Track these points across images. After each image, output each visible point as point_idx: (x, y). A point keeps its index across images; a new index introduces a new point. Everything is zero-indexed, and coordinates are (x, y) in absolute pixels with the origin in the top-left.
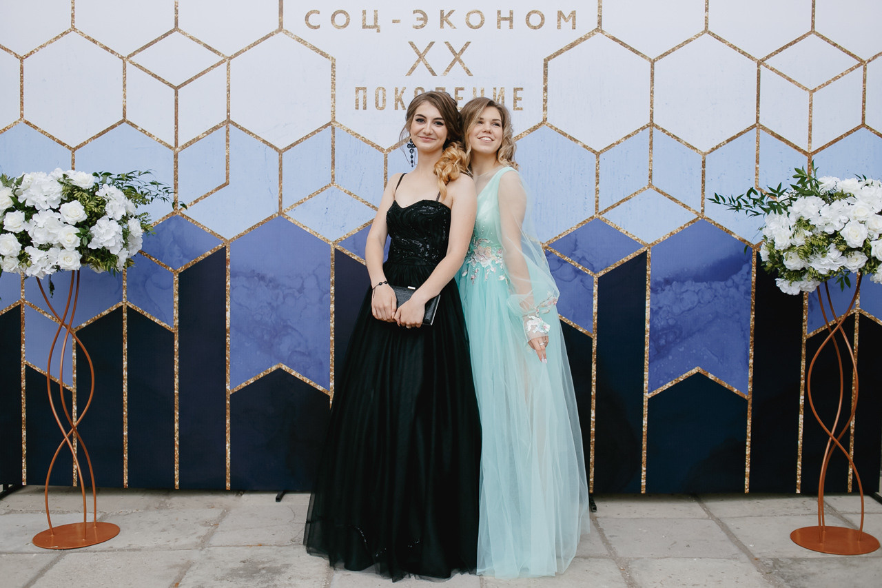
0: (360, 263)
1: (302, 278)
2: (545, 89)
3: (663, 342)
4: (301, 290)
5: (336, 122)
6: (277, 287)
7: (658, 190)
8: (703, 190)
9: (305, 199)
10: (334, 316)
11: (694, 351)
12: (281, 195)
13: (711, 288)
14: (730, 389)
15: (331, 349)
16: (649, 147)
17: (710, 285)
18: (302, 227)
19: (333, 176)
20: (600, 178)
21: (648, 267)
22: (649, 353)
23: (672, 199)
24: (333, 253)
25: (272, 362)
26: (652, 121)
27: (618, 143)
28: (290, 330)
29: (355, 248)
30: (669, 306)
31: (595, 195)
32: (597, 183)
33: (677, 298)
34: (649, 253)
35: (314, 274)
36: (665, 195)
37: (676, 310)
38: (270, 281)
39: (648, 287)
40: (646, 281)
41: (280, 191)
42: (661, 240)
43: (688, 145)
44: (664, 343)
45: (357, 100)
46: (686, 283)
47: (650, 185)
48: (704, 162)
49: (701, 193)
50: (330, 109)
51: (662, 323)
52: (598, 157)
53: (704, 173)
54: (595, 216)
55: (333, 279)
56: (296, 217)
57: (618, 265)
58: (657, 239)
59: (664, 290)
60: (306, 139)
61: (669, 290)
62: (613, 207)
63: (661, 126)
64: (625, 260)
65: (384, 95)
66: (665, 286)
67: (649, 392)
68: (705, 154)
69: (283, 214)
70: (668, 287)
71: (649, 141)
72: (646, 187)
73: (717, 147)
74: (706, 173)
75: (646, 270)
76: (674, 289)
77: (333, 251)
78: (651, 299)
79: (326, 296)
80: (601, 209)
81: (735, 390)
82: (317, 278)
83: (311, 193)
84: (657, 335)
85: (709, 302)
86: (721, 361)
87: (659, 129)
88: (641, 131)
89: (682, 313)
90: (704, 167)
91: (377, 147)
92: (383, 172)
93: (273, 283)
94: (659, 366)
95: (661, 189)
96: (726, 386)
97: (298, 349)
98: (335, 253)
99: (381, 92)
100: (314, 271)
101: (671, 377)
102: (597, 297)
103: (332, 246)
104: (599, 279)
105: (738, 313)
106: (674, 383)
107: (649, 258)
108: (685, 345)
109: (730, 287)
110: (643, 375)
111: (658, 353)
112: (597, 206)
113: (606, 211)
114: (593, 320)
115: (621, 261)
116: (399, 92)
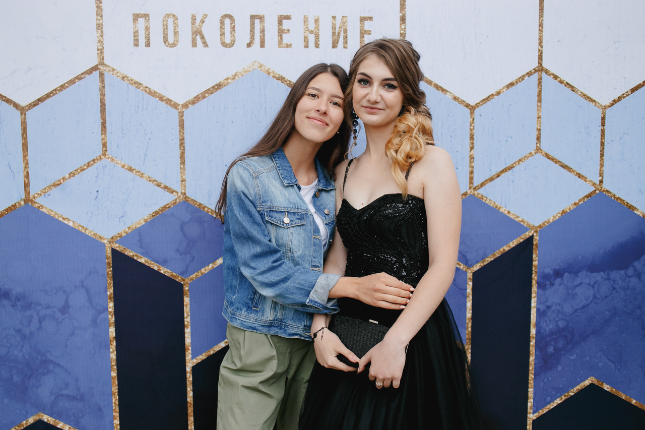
0: (149, 267)
1: (65, 292)
2: (403, 20)
3: (551, 349)
4: (65, 309)
5: (106, 66)
6: (28, 306)
7: (547, 156)
8: (602, 155)
9: (64, 179)
10: (115, 343)
11: (588, 358)
12: (28, 173)
13: (609, 279)
14: (628, 400)
15: (113, 389)
16: (536, 99)
17: (608, 275)
18: (61, 219)
19: (104, 145)
20: (475, 141)
21: (534, 256)
22: (535, 364)
23: (565, 167)
24: (110, 255)
25: (27, 413)
26: (540, 64)
27: (498, 93)
28: (51, 367)
29: (141, 247)
30: (559, 305)
31: (469, 164)
32: (472, 148)
33: (569, 294)
34: (536, 238)
35: (83, 286)
36: (556, 162)
37: (568, 309)
38: (18, 299)
39: (534, 282)
40: (532, 274)
41: (26, 167)
42: (551, 221)
43: (585, 96)
44: (553, 351)
45: (136, 34)
46: (580, 274)
47: (538, 150)
48: (603, 118)
49: (599, 159)
50: (95, 46)
51: (551, 327)
52: (472, 113)
53: (603, 132)
54: (469, 192)
55: (110, 291)
56: (51, 205)
57: (498, 255)
58: (546, 219)
59: (552, 284)
60: (61, 90)
61: (560, 284)
62: (491, 179)
63: (552, 71)
64: (507, 249)
65: (176, 25)
66: (555, 279)
67: (534, 413)
68: (605, 108)
69: (32, 201)
70: (558, 281)
71: (536, 90)
72: (533, 152)
73: (620, 99)
74: (606, 132)
75: (531, 260)
76: (565, 282)
77: (109, 253)
78: (538, 296)
79: (102, 316)
80: (476, 183)
81: (634, 402)
82: (87, 291)
83: (72, 170)
84: (543, 342)
85: (606, 297)
86: (619, 367)
87: (550, 75)
88: (526, 78)
89: (574, 312)
90: (603, 124)
91: (168, 101)
92: (178, 137)
93: (22, 302)
94: (545, 380)
95: (552, 154)
96: (624, 398)
97: (64, 392)
98: (112, 255)
99: (170, 21)
100: (82, 282)
101: (559, 392)
102: (471, 297)
103: (108, 245)
104: (475, 274)
105: (639, 307)
106: (564, 398)
107: (536, 245)
108: (577, 351)
109: (631, 276)
110: (527, 392)
111: (545, 364)
112: (471, 179)
113: (482, 184)
114: (466, 328)
115: (501, 250)
116: (198, 22)
